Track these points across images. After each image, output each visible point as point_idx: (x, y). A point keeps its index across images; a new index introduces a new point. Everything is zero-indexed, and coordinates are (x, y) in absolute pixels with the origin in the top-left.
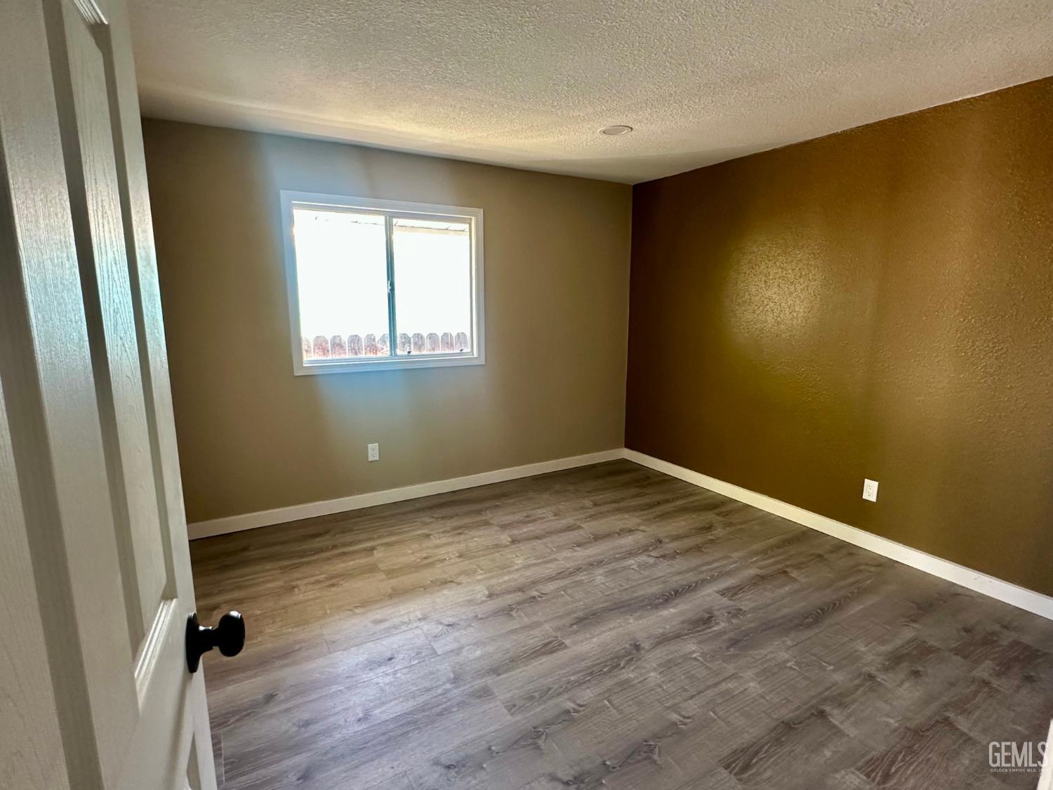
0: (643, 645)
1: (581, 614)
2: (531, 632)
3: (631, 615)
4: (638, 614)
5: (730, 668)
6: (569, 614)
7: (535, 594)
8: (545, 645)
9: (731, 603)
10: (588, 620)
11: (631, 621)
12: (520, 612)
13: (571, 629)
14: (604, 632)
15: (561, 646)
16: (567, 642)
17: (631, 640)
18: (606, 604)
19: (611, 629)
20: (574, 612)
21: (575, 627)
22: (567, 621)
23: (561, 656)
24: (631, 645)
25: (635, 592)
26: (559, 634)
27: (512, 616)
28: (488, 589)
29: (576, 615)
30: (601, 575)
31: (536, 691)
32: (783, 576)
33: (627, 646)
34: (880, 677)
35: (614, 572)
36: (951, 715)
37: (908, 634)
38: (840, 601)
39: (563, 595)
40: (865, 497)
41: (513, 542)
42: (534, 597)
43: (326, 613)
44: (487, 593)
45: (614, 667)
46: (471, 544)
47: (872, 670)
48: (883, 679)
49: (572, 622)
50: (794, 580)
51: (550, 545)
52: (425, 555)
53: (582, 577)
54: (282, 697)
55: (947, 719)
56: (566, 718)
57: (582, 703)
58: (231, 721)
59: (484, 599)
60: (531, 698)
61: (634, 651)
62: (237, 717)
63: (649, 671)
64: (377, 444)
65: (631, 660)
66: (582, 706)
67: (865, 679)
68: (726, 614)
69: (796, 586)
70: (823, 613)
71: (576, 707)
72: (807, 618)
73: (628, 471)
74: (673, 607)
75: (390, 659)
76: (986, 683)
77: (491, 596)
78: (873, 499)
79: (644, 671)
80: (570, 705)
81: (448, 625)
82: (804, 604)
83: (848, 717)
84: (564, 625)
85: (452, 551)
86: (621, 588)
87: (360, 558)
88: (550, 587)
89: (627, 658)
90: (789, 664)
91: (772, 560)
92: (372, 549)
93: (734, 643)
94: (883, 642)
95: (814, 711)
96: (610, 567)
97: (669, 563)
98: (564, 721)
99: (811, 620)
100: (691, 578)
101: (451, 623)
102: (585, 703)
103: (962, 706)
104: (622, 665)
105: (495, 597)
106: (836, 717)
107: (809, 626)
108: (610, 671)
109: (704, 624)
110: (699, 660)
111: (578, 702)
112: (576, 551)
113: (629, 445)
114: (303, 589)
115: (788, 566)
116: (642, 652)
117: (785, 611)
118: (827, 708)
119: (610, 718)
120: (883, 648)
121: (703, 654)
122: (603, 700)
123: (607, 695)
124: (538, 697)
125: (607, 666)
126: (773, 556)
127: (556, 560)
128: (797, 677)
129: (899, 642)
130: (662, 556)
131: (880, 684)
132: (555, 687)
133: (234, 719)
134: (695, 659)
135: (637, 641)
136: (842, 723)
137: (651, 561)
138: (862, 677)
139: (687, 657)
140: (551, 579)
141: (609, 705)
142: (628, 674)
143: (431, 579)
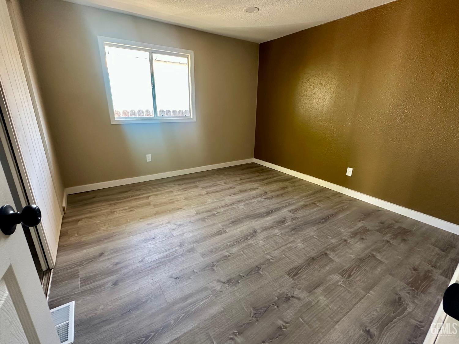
0: (257, 231)
1: (233, 220)
2: (213, 227)
3: (254, 220)
4: (256, 219)
5: (292, 239)
6: (229, 220)
7: (215, 213)
8: (218, 232)
9: (293, 215)
10: (236, 222)
11: (253, 222)
12: (208, 220)
13: (229, 226)
14: (242, 226)
15: (225, 232)
16: (227, 230)
17: (253, 229)
18: (244, 216)
19: (245, 225)
20: (231, 219)
21: (231, 225)
22: (227, 222)
23: (225, 236)
24: (253, 231)
25: (256, 211)
26: (224, 227)
27: (205, 221)
28: (196, 211)
29: (231, 220)
30: (242, 205)
31: (214, 249)
32: (314, 205)
33: (251, 231)
34: (349, 240)
35: (248, 204)
36: (375, 253)
37: (360, 225)
38: (335, 213)
39: (226, 213)
40: (347, 174)
41: (207, 193)
42: (215, 214)
43: (127, 221)
44: (195, 212)
45: (246, 239)
46: (190, 195)
47: (345, 238)
48: (350, 241)
49: (229, 223)
50: (318, 206)
51: (222, 195)
52: (170, 199)
53: (234, 206)
54: (106, 254)
55: (373, 255)
56: (225, 258)
57: (232, 253)
58: (84, 264)
59: (194, 215)
60: (211, 252)
61: (254, 233)
62: (87, 262)
63: (260, 241)
64: (150, 155)
65: (253, 236)
66: (232, 254)
67: (343, 241)
68: (291, 219)
69: (319, 208)
70: (328, 218)
71: (229, 254)
72: (322, 220)
73: (255, 167)
74: (271, 217)
75: (154, 238)
76: (388, 242)
77: (197, 214)
78: (350, 175)
79: (257, 240)
80: (227, 254)
81: (179, 225)
82: (321, 215)
83: (336, 255)
84: (226, 224)
85: (182, 197)
86: (250, 210)
87: (143, 200)
88: (222, 210)
89: (251, 236)
90: (315, 237)
91: (310, 199)
92: (148, 197)
93: (293, 229)
94: (351, 228)
95: (323, 253)
96: (246, 202)
97: (270, 200)
98: (224, 260)
99: (324, 220)
100: (278, 206)
101: (180, 224)
102: (233, 253)
103: (379, 250)
104: (249, 238)
105: (199, 214)
106: (331, 255)
107: (323, 223)
108: (244, 241)
109: (282, 223)
110: (279, 236)
111: (231, 252)
112: (233, 196)
113: (255, 157)
114: (118, 212)
115: (315, 201)
116: (257, 233)
117: (314, 217)
118: (328, 252)
119: (243, 258)
120: (350, 230)
121: (281, 234)
122: (240, 251)
123: (242, 250)
124: (214, 251)
125: (243, 239)
126: (310, 198)
127: (224, 200)
128: (317, 241)
129: (356, 228)
130: (267, 198)
131: (349, 243)
132: (221, 247)
133: (85, 263)
134: (278, 236)
135: (256, 229)
136: (333, 257)
137: (263, 200)
138: (342, 240)
139: (275, 235)
140: (222, 207)
141: (243, 253)
142: (251, 242)
143: (173, 208)
